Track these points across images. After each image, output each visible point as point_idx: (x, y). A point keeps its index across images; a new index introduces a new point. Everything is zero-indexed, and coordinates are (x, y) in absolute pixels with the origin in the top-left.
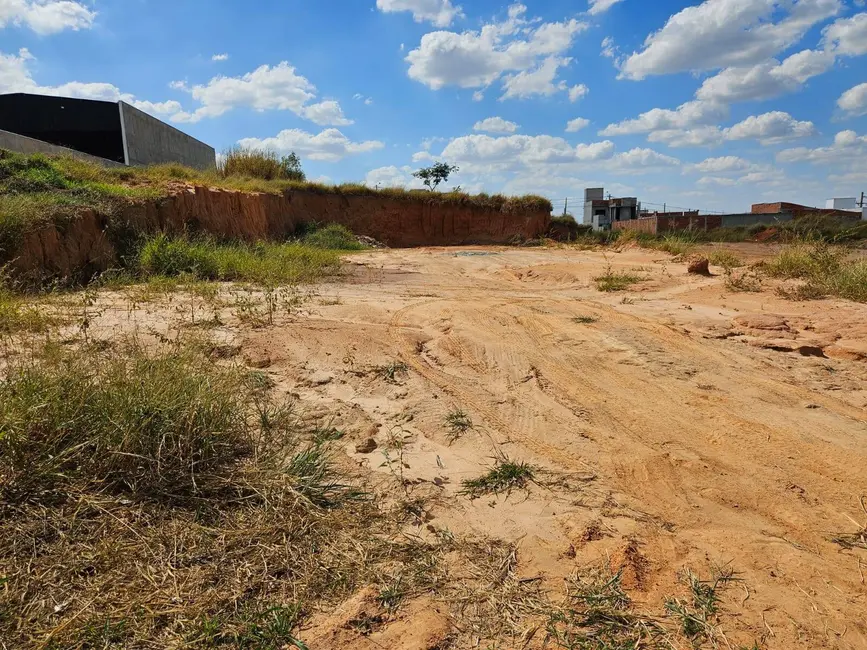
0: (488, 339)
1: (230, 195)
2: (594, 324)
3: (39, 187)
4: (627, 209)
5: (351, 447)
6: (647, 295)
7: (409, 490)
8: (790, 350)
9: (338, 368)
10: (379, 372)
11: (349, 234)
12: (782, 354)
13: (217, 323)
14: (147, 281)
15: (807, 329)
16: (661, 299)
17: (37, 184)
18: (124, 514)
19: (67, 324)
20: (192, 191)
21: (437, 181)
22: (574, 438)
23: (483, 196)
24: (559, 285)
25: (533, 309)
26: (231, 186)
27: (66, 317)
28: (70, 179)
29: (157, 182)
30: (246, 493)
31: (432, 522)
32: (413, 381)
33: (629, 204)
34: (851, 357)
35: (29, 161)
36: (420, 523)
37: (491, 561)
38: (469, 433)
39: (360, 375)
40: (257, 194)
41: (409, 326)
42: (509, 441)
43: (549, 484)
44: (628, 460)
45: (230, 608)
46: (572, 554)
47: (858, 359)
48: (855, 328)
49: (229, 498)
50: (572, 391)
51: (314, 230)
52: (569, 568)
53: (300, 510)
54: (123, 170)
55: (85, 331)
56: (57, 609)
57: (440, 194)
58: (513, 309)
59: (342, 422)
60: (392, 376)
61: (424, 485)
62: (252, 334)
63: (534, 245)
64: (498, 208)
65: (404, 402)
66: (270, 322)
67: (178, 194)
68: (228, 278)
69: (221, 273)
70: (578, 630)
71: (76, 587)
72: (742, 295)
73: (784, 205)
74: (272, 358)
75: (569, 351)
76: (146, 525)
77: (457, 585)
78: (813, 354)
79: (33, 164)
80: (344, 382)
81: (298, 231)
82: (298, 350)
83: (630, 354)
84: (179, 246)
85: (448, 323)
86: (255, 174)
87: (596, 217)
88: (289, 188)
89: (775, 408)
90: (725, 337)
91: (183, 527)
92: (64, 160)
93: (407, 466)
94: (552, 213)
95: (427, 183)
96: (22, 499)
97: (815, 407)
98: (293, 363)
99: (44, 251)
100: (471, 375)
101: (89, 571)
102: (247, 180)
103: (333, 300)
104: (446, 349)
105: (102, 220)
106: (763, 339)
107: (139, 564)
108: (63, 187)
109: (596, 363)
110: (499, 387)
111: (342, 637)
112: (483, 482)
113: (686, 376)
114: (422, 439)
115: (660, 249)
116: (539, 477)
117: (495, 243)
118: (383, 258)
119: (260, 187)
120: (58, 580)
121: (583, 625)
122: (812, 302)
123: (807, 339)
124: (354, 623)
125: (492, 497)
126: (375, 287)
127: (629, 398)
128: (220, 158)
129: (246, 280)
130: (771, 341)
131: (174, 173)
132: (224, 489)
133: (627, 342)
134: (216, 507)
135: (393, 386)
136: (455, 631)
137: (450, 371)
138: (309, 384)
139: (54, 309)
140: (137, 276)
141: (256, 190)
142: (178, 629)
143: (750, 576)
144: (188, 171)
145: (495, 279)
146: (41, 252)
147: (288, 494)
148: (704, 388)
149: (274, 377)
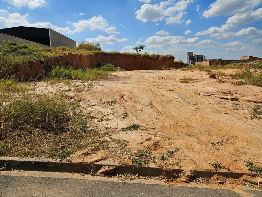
0: (141, 95)
1: (78, 55)
2: (172, 92)
3: (25, 53)
4: (201, 58)
5: (96, 121)
6: (193, 84)
7: (107, 130)
8: (228, 99)
9: (98, 102)
10: (108, 103)
11: (113, 66)
12: (225, 100)
13: (69, 90)
14: (53, 79)
15: (236, 93)
16: (197, 85)
17: (24, 53)
18: (37, 132)
19: (30, 90)
20: (67, 54)
21: (140, 51)
22: (154, 119)
23: (154, 55)
24: (170, 81)
25: (157, 87)
26: (79, 53)
27: (30, 89)
28: (33, 51)
29: (57, 52)
30: (66, 128)
31: (111, 137)
32: (117, 105)
33: (201, 57)
34: (246, 101)
35: (23, 46)
36: (107, 137)
37: (121, 144)
38: (127, 117)
39: (103, 104)
40: (87, 55)
41: (121, 92)
42: (137, 119)
43: (143, 129)
44: (165, 124)
45: (57, 150)
46: (142, 143)
47: (248, 102)
48: (250, 93)
49: (62, 130)
50: (159, 108)
51: (103, 65)
52: (140, 146)
53: (79, 133)
54: (49, 48)
55: (34, 92)
56: (20, 149)
57: (141, 54)
58: (152, 88)
59: (95, 115)
60: (111, 104)
61: (111, 129)
62: (77, 93)
63: (168, 69)
64: (158, 59)
65: (113, 110)
66: (83, 90)
67: (63, 55)
68: (75, 79)
69: (73, 77)
70: (136, 158)
71: (25, 146)
72: (221, 84)
73: (250, 57)
74: (81, 99)
75: (163, 98)
76: (42, 134)
77: (112, 149)
78: (235, 100)
79: (23, 47)
80: (99, 105)
81: (98, 66)
82: (88, 97)
83: (180, 99)
84: (62, 70)
85: (131, 91)
86: (87, 49)
87: (191, 61)
88: (96, 53)
89: (215, 114)
90: (210, 95)
91: (50, 135)
92: (33, 45)
93: (108, 124)
94: (175, 60)
95: (137, 51)
96: (14, 128)
97: (226, 114)
98: (86, 100)
99: (26, 71)
100: (133, 104)
101: (28, 143)
102: (84, 51)
103: (102, 85)
104: (129, 98)
105: (41, 63)
106: (221, 96)
107: (39, 142)
108: (31, 53)
109: (169, 102)
110: (140, 107)
111: (81, 156)
112: (127, 128)
113: (193, 105)
114: (115, 119)
115: (204, 71)
116: (141, 128)
117: (156, 69)
118: (122, 73)
119: (88, 53)
120: (21, 144)
121: (138, 157)
122: (241, 86)
123: (235, 96)
124: (84, 154)
125: (128, 132)
126: (116, 82)
127: (174, 110)
128: (78, 44)
129: (80, 80)
130: (223, 97)
131: (63, 49)
132: (62, 128)
133: (180, 96)
134: (59, 132)
135: (111, 107)
136: (108, 157)
137: (128, 103)
138: (90, 106)
139: (27, 87)
140: (51, 78)
141: (87, 54)
142: (46, 153)
143: (185, 150)
144: (67, 48)
145: (152, 79)
146: (25, 72)
147: (76, 129)
148: (197, 108)
149: (81, 104)
